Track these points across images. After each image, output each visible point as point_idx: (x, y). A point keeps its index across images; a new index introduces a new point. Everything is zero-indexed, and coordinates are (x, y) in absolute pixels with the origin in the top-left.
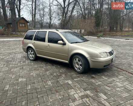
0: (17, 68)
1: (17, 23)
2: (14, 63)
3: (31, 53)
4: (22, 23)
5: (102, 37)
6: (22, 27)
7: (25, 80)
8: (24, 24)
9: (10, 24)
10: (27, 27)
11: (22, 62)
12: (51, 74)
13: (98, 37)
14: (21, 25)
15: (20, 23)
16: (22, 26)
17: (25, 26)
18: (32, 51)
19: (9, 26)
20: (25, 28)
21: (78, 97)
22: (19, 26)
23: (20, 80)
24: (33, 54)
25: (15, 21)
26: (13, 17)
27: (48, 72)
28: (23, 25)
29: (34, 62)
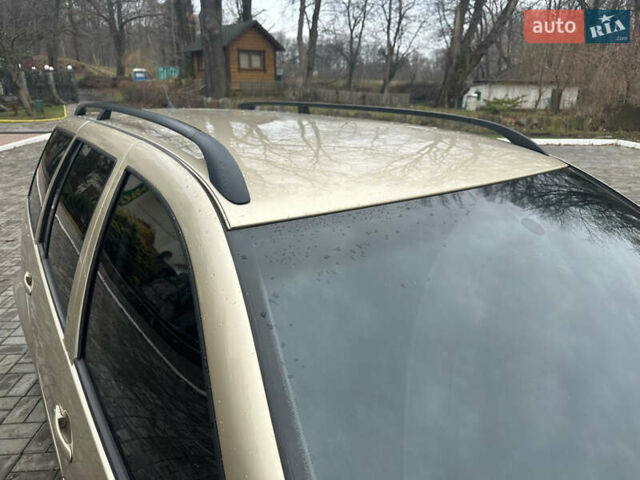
1: (225, 49)
4: (249, 52)
6: (251, 70)
8: (261, 53)
9: (199, 54)
10: (270, 71)
14: (244, 63)
15: (240, 51)
16: (250, 63)
17: (264, 69)
19: (196, 64)
20: (262, 73)
22: (233, 67)
25: (213, 38)
28: (256, 62)
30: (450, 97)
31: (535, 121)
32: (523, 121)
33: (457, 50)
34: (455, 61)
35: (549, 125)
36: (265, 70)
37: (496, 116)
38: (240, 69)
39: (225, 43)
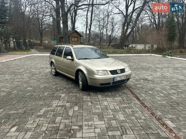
0: (35, 80)
1: (69, 37)
2: (37, 76)
3: (53, 68)
4: (74, 37)
5: (169, 56)
6: (75, 41)
7: (31, 89)
8: (77, 37)
9: (62, 38)
10: (79, 41)
11: (44, 76)
12: (56, 88)
13: (163, 55)
14: (73, 40)
15: (72, 37)
18: (53, 66)
19: (61, 40)
20: (77, 42)
21: (55, 106)
22: (70, 41)
23: (28, 88)
24: (54, 69)
25: (66, 34)
26: (65, 30)
27: (56, 86)
28: (76, 39)
29: (55, 77)
30: (121, 47)
31: (139, 51)
32: (136, 51)
33: (123, 36)
34: (122, 38)
35: (142, 52)
36: (78, 41)
37: (130, 50)
38: (72, 41)
39: (69, 35)
